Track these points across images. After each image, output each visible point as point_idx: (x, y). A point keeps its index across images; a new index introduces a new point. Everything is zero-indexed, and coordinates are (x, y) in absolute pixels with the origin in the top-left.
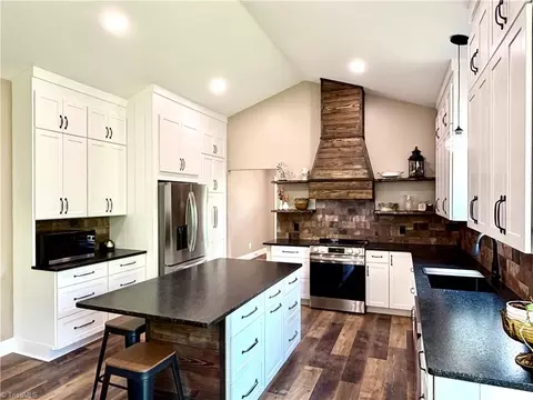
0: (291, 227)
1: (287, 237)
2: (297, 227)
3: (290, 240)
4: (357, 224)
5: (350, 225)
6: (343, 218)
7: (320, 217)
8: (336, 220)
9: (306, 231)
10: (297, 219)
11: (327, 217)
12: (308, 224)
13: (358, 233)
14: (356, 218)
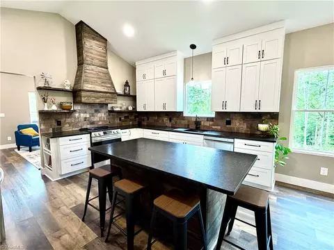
0: (55, 124)
1: (51, 131)
2: (59, 123)
3: (54, 133)
4: (100, 118)
5: (96, 119)
6: (92, 115)
7: (77, 115)
8: (88, 116)
9: (67, 125)
10: (59, 117)
11: (82, 115)
12: (69, 120)
13: (101, 123)
14: (99, 115)
